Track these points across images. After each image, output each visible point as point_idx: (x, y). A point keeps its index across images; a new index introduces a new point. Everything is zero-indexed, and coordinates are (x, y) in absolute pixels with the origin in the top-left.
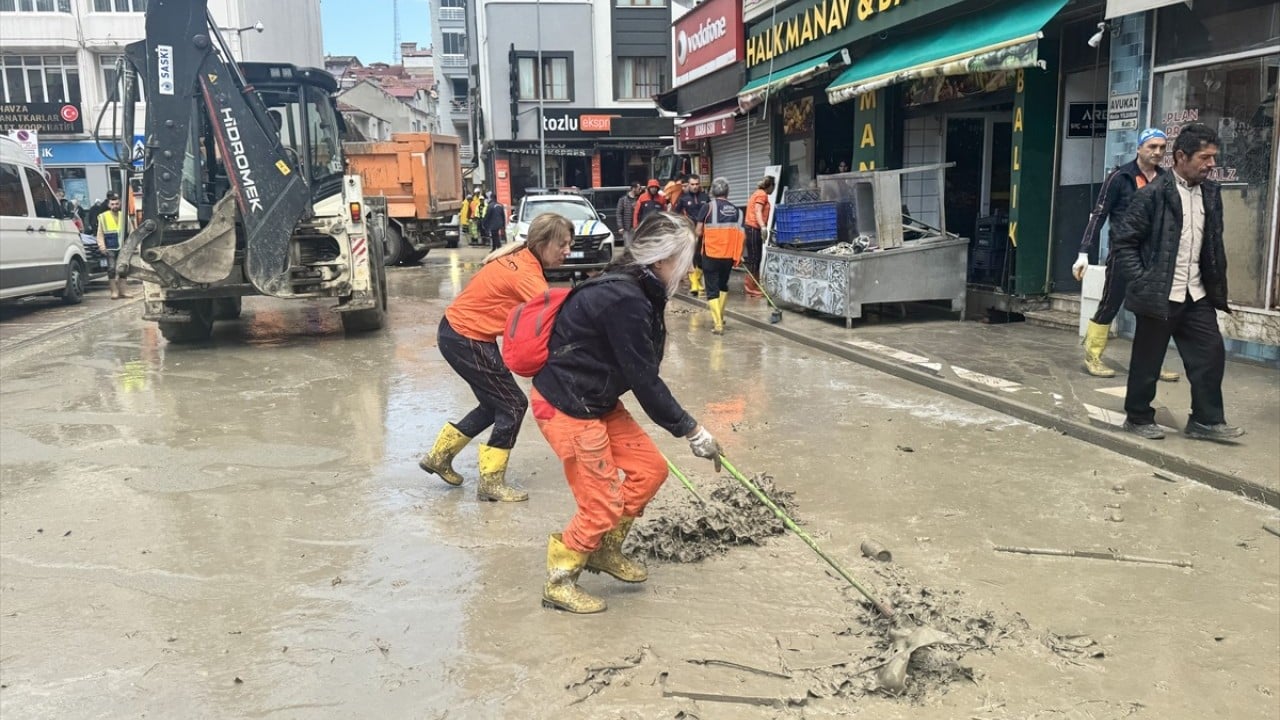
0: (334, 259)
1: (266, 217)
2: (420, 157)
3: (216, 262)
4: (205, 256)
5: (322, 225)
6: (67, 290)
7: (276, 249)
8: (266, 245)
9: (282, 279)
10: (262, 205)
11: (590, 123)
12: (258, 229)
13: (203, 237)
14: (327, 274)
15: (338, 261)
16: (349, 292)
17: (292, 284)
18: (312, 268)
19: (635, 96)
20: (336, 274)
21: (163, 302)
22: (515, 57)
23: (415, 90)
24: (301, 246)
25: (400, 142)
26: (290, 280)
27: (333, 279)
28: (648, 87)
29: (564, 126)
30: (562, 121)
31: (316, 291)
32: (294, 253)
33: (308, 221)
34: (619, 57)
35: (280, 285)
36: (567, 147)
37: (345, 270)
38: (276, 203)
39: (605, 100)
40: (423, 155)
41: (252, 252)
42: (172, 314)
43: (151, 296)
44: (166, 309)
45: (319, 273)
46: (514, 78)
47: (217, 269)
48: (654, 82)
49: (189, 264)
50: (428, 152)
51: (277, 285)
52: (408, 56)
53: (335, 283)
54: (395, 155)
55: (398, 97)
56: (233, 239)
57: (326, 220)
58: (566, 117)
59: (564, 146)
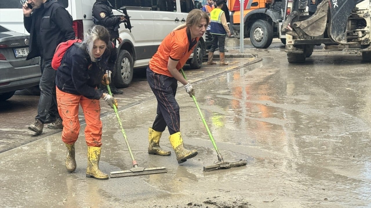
0: (364, 28)
1: (339, 10)
3: (319, 28)
4: (314, 25)
5: (360, 13)
6: (193, 60)
7: (342, 23)
8: (338, 21)
9: (343, 36)
10: (338, 5)
12: (336, 15)
13: (315, 18)
14: (360, 34)
15: (366, 29)
16: (369, 43)
17: (347, 38)
18: (354, 32)
20: (364, 35)
21: (293, 45)
24: (351, 22)
26: (347, 36)
27: (363, 37)
31: (356, 41)
32: (349, 25)
33: (355, 12)
35: (342, 38)
37: (368, 33)
38: (344, 4)
41: (332, 25)
42: (296, 50)
43: (289, 42)
44: (294, 48)
45: (357, 34)
47: (319, 31)
49: (309, 29)
51: (341, 38)
53: (363, 39)
56: (326, 19)
57: (362, 11)
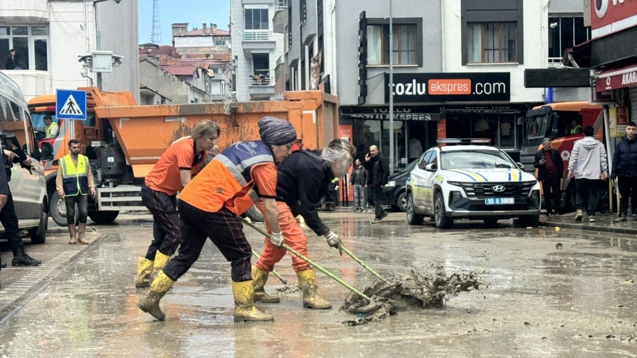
2: (311, 115)
11: (438, 87)
19: (483, 61)
22: (365, 23)
23: (194, 69)
25: (291, 100)
28: (496, 51)
29: (411, 90)
30: (409, 85)
34: (468, 23)
36: (412, 112)
39: (454, 65)
40: (313, 112)
46: (364, 44)
48: (503, 47)
50: (318, 110)
52: (180, 36)
54: (287, 113)
55: (177, 76)
58: (414, 81)
59: (409, 111)
